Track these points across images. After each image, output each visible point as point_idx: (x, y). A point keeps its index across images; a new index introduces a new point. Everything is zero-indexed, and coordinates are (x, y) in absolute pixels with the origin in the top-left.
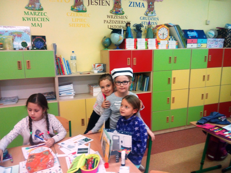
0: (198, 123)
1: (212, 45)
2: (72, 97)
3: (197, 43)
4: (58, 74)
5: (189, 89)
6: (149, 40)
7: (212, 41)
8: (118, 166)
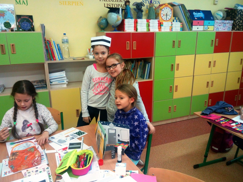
0: (203, 114)
1: (219, 27)
2: (65, 86)
3: (203, 26)
4: (48, 60)
5: (193, 76)
6: (151, 21)
7: (220, 23)
8: (114, 162)
